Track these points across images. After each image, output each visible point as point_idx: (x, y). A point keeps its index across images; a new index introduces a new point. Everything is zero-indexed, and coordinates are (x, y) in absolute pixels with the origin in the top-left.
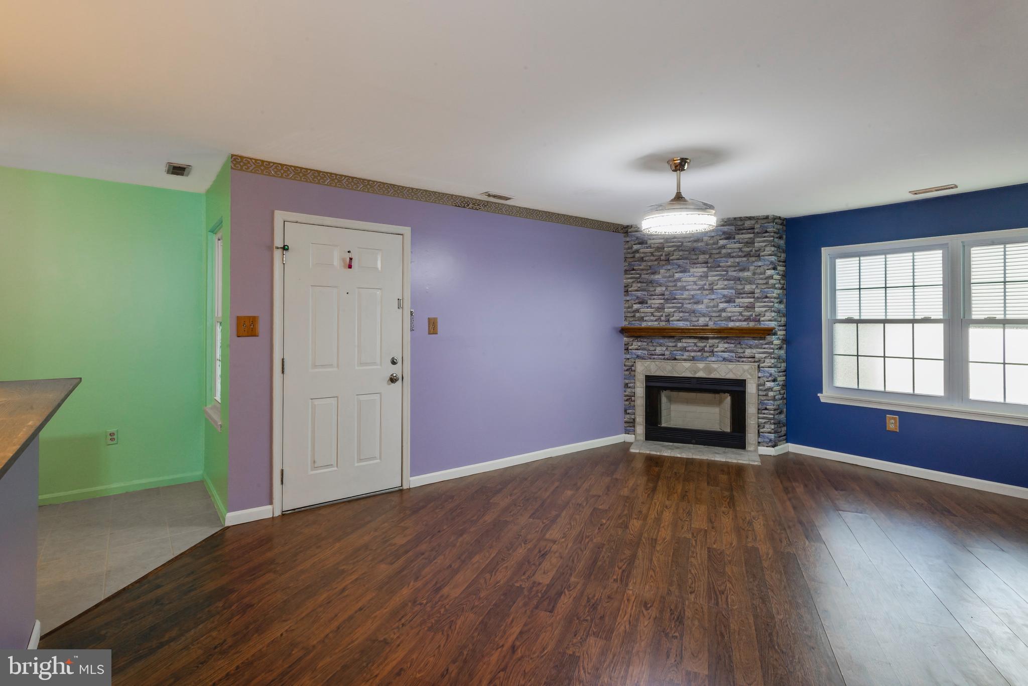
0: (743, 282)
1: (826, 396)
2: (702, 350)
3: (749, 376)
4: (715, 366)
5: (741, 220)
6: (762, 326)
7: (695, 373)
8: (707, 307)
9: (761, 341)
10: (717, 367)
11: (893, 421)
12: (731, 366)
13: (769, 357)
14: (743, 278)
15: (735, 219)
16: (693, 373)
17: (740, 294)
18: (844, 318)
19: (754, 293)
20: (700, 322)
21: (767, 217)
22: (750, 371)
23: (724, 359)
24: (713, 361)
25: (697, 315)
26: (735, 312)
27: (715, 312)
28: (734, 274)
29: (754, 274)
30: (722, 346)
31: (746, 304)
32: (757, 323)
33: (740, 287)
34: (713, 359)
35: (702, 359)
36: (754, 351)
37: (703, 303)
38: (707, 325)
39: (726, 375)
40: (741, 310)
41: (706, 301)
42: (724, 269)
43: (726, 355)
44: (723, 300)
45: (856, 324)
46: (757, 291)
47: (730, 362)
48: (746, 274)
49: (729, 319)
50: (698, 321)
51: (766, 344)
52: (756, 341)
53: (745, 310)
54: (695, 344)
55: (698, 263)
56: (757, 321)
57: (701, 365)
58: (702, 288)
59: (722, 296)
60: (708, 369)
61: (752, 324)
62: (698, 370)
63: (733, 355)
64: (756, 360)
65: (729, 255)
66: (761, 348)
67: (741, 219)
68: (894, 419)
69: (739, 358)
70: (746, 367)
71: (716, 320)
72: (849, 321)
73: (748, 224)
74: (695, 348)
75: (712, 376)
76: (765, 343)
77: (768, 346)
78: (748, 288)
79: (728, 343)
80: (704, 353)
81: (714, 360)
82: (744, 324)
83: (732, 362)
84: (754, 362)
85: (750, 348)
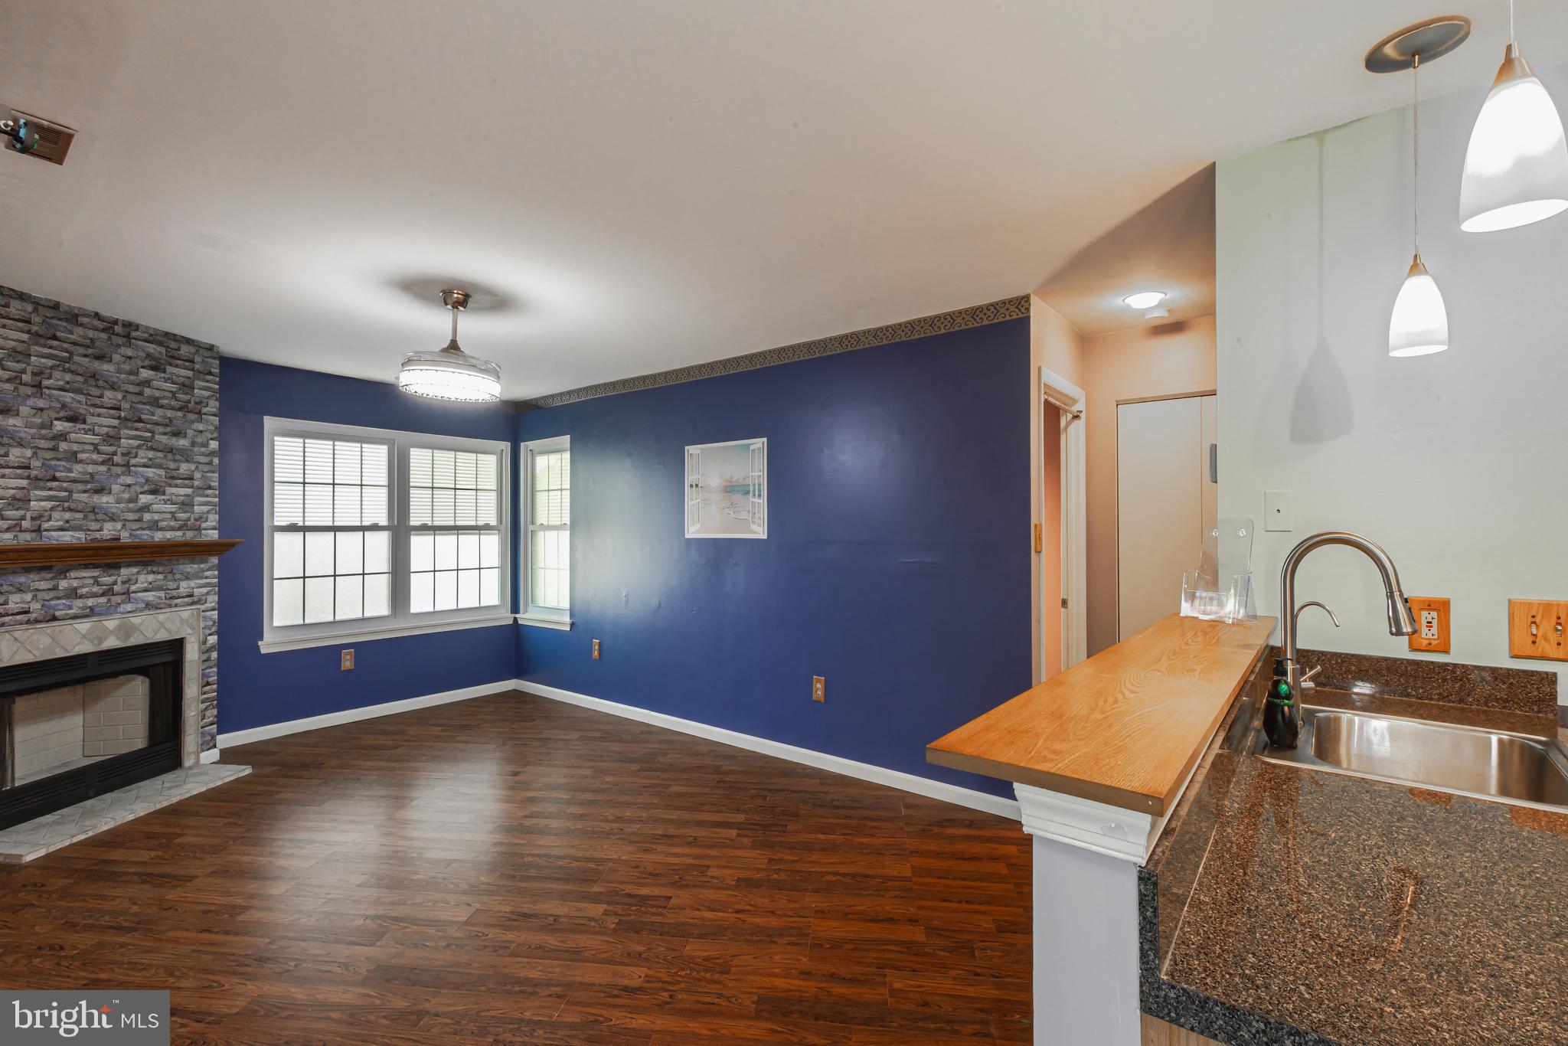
0: (178, 457)
1: (268, 645)
2: (109, 592)
3: (190, 631)
4: (136, 621)
5: (176, 341)
6: (204, 539)
7: (101, 640)
8: (118, 501)
9: (202, 566)
10: (140, 621)
11: (348, 657)
12: (162, 616)
13: (213, 593)
14: (177, 449)
15: (167, 334)
16: (96, 641)
17: (172, 478)
18: (284, 524)
19: (192, 479)
20: (105, 532)
21: (211, 348)
22: (190, 621)
23: (149, 606)
24: (129, 612)
25: (100, 516)
26: (164, 512)
27: (130, 510)
28: (164, 439)
29: (193, 444)
30: (145, 579)
31: (182, 498)
32: (196, 533)
33: (172, 465)
34: (129, 607)
35: (110, 610)
36: (192, 583)
37: (110, 493)
38: (118, 539)
39: (156, 634)
40: (173, 508)
41: (115, 488)
42: (148, 426)
43: (150, 596)
44: (146, 488)
45: (303, 533)
46: (197, 475)
47: (157, 608)
48: (183, 443)
49: (155, 526)
50: (101, 530)
51: (208, 570)
52: (196, 566)
53: (180, 508)
54: (97, 583)
55: (102, 407)
56: (196, 530)
57: (111, 624)
58: (109, 462)
59: (144, 481)
60: (126, 630)
61: (189, 534)
62: (107, 633)
63: (162, 594)
64: (196, 599)
65: (155, 402)
66: (202, 578)
67: (175, 337)
68: (349, 653)
69: (171, 601)
70: (186, 613)
71: (134, 528)
72: (292, 528)
73: (185, 350)
74: (95, 589)
75: (134, 640)
76: (207, 567)
77: (211, 572)
78: (184, 468)
79: (154, 573)
80: (112, 597)
81: (129, 609)
82: (178, 536)
83: (161, 608)
84: (193, 603)
85: (187, 578)
